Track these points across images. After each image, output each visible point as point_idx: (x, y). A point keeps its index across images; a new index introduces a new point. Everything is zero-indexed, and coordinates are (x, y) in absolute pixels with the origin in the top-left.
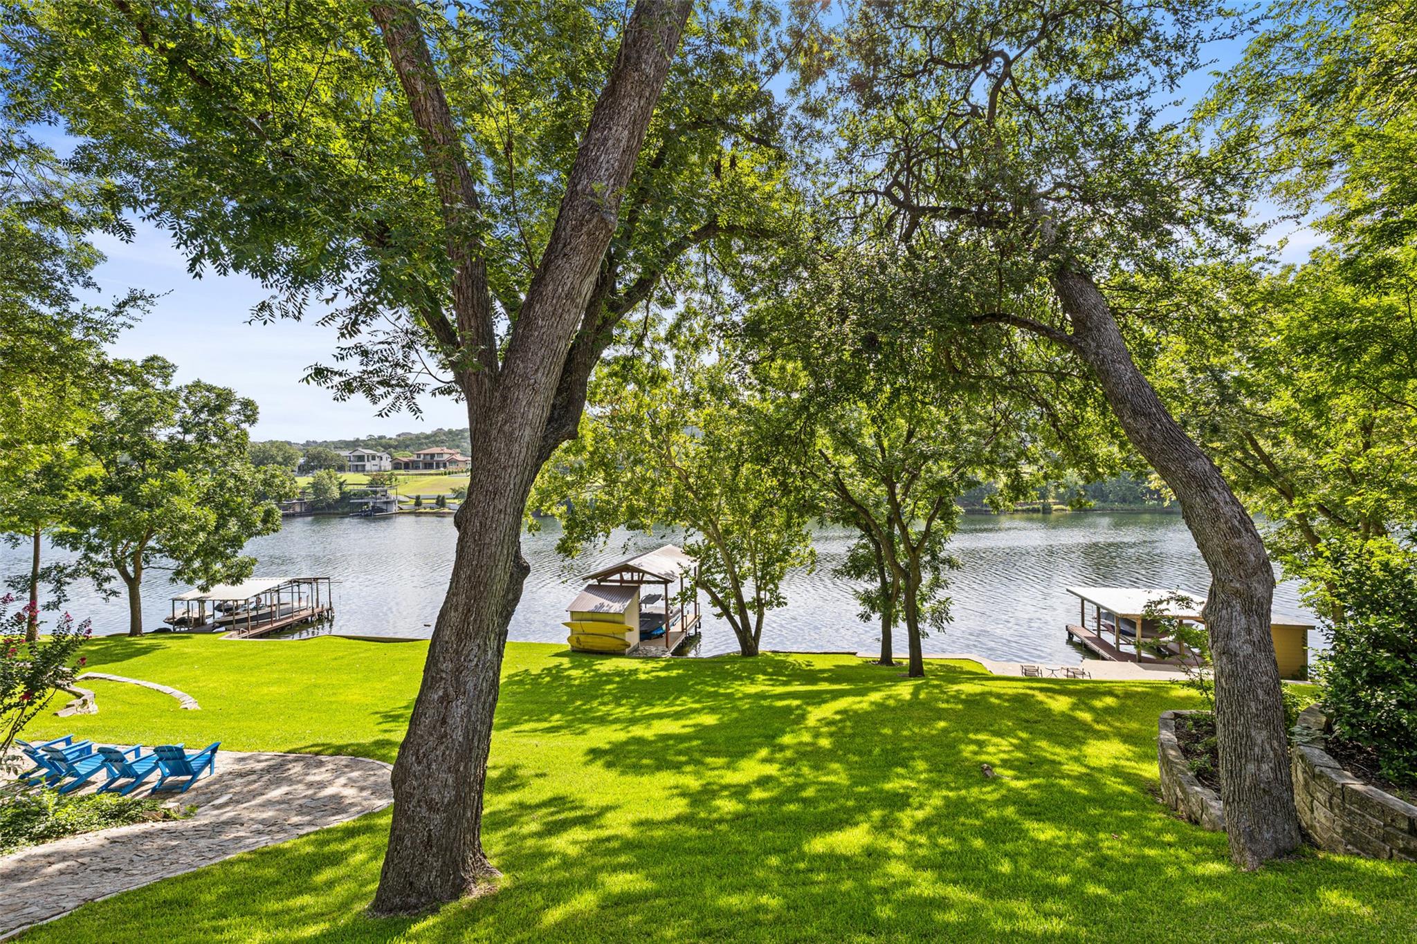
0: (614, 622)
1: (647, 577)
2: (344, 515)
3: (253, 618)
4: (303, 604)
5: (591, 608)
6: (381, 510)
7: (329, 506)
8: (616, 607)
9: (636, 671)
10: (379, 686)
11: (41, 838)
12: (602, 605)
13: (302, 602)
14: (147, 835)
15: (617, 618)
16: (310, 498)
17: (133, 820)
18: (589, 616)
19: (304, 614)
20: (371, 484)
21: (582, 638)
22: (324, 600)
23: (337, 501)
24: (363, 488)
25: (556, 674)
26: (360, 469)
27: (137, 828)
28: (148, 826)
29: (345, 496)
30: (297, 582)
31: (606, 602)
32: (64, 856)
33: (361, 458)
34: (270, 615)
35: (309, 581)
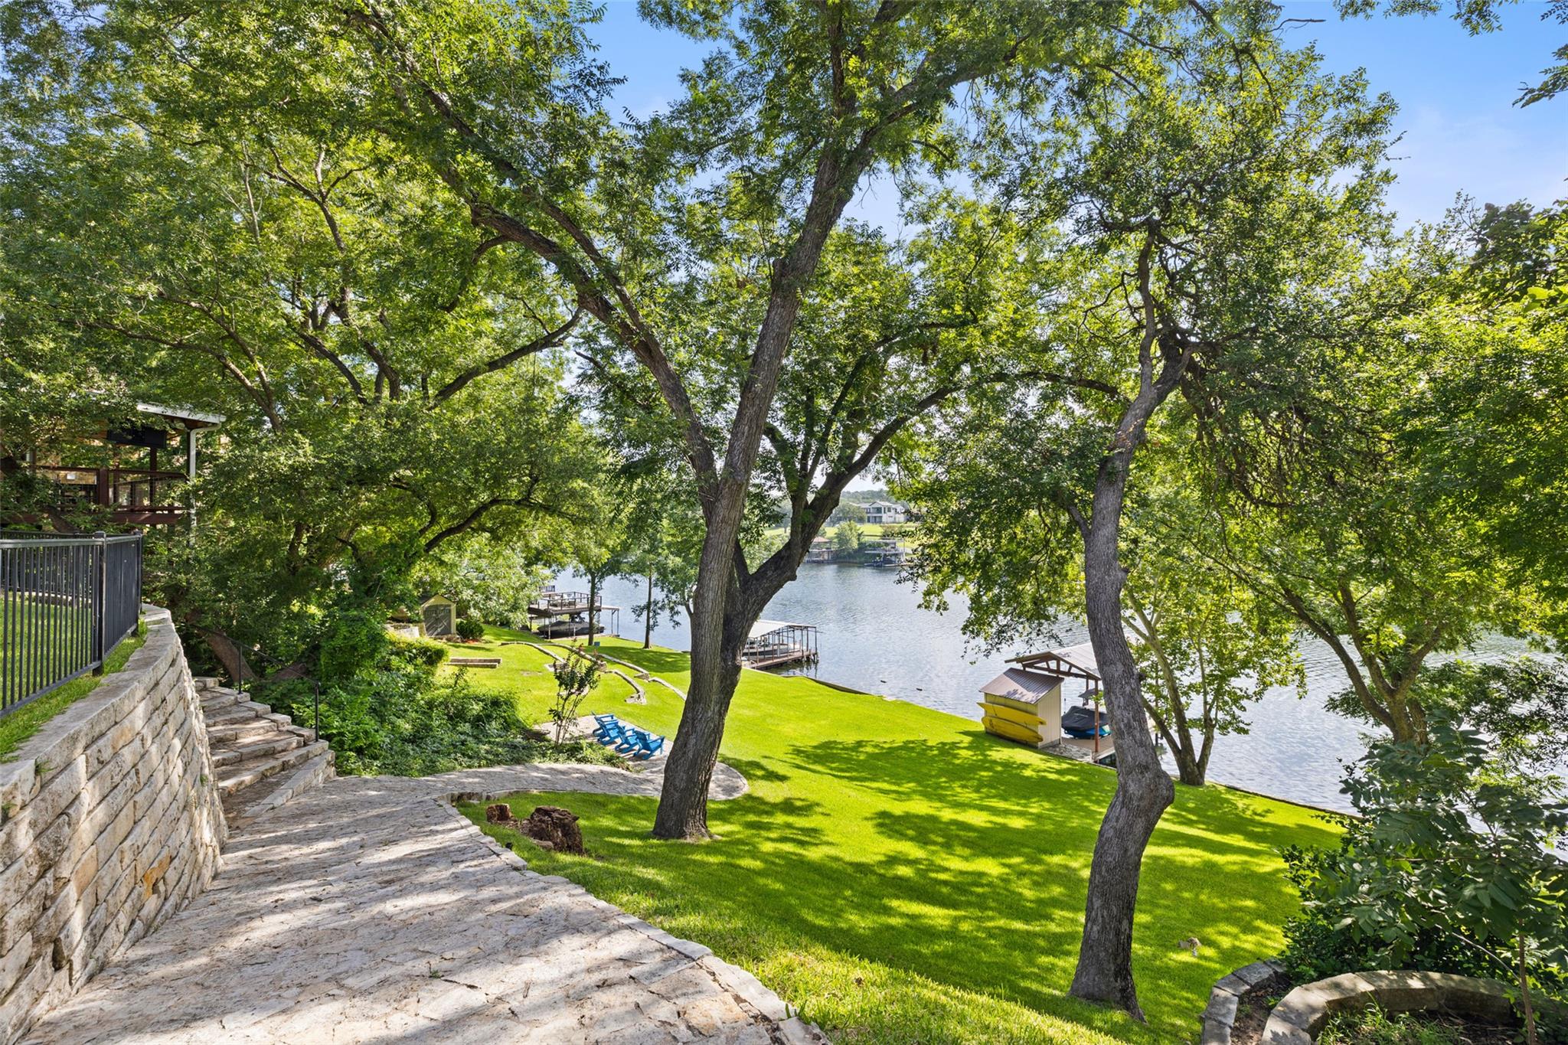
0: (1026, 712)
1: (1074, 670)
2: (861, 565)
3: (761, 653)
4: (797, 646)
5: (1004, 692)
6: (891, 562)
7: (849, 555)
8: (1028, 696)
9: (1024, 766)
10: (808, 725)
11: (579, 761)
12: (1015, 692)
13: (796, 647)
14: (616, 774)
15: (1030, 708)
16: (835, 547)
17: (614, 765)
18: (1002, 701)
19: (797, 655)
20: (884, 536)
21: (995, 721)
22: (812, 645)
23: (856, 551)
24: (877, 539)
25: (947, 750)
26: (877, 520)
27: (613, 770)
28: (620, 771)
29: (862, 546)
30: (793, 628)
31: (1021, 689)
32: (582, 772)
33: (879, 510)
34: (773, 652)
35: (801, 628)
